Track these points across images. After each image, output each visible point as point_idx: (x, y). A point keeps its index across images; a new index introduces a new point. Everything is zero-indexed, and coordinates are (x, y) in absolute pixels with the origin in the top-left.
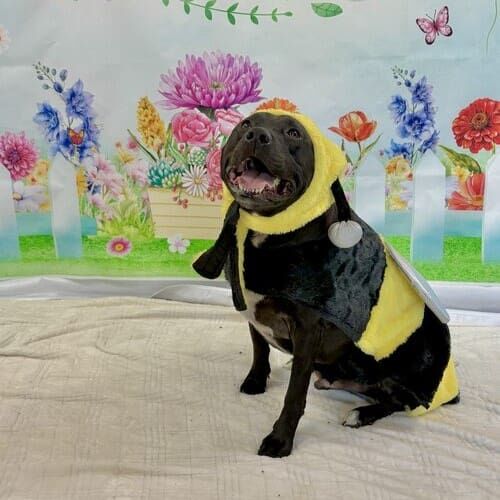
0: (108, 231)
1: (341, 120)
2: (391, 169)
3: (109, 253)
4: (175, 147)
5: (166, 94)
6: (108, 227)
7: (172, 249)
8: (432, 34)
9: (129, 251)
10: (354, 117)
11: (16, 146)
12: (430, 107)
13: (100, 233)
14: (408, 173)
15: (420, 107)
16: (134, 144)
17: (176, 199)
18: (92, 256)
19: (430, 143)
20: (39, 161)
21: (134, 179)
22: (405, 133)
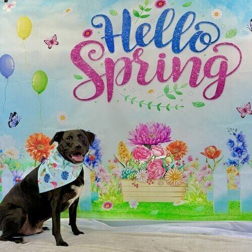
0: (103, 199)
1: (206, 149)
2: (229, 171)
3: (102, 209)
4: (134, 162)
5: (130, 140)
6: (103, 197)
7: (131, 206)
8: (244, 114)
9: (111, 208)
10: (211, 148)
12: (245, 144)
13: (99, 200)
14: (237, 173)
15: (240, 144)
16: (116, 161)
17: (133, 184)
18: (96, 210)
19: (246, 160)
21: (116, 175)
22: (234, 155)
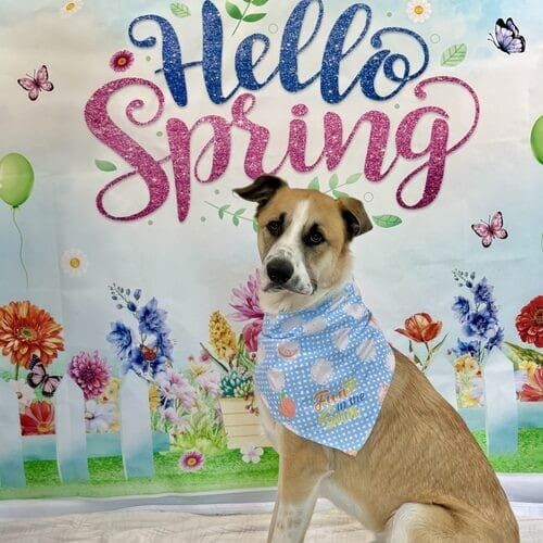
0: (183, 447)
1: (407, 322)
2: (460, 367)
3: (181, 468)
4: (247, 356)
5: (237, 307)
6: (182, 442)
7: (246, 459)
8: (488, 238)
9: (201, 465)
10: (419, 319)
11: (90, 365)
12: (493, 305)
13: (172, 449)
14: (477, 371)
15: (483, 306)
16: (206, 357)
17: (248, 407)
18: (165, 472)
19: (496, 340)
20: (111, 380)
21: (207, 391)
22: (470, 332)
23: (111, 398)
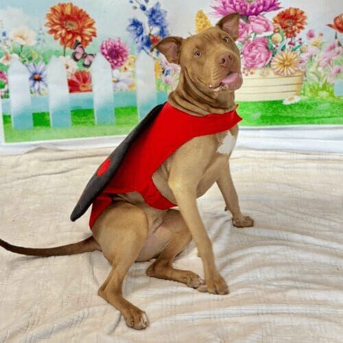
1: (335, 20)
5: (215, 8)
11: (115, 47)
20: (129, 56)
23: (130, 69)
